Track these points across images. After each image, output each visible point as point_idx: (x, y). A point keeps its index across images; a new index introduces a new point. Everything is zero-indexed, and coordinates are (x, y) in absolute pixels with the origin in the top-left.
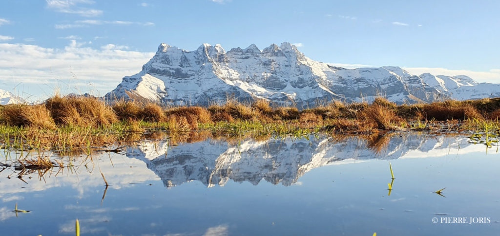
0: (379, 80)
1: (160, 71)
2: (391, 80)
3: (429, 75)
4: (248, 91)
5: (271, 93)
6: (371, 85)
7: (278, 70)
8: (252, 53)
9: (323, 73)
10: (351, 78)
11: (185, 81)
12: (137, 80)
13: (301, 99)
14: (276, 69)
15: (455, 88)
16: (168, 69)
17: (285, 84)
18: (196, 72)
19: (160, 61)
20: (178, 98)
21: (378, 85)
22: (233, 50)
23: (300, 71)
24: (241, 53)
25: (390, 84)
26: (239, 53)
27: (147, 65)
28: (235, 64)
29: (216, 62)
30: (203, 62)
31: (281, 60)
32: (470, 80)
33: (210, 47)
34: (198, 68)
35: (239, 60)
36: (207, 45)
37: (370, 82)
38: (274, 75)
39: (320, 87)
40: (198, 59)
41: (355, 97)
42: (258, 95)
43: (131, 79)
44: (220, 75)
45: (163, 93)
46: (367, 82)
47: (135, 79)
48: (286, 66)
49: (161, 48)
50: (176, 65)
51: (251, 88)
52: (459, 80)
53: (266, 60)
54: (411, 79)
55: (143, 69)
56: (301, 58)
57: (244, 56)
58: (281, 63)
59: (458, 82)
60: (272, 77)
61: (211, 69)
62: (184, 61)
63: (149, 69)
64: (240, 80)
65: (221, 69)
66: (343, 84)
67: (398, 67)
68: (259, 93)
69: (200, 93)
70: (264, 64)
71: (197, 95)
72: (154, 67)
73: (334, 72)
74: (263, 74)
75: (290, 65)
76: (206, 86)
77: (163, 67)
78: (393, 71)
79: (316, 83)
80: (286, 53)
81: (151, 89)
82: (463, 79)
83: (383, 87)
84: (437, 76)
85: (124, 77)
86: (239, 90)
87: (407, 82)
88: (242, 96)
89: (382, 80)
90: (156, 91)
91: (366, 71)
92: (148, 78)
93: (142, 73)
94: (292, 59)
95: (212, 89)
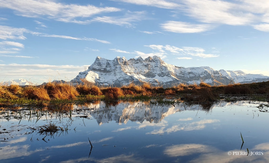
0: (199, 73)
1: (97, 69)
2: (205, 73)
3: (223, 70)
4: (137, 78)
5: (148, 79)
6: (196, 75)
8: (140, 61)
9: (173, 70)
10: (186, 72)
11: (108, 74)
13: (163, 82)
14: (151, 68)
15: (236, 77)
16: (100, 68)
17: (155, 75)
18: (113, 69)
19: (97, 65)
20: (105, 82)
21: (199, 75)
22: (131, 59)
23: (162, 69)
25: (205, 75)
26: (133, 61)
27: (90, 66)
28: (132, 66)
29: (123, 65)
30: (117, 65)
32: (243, 73)
33: (120, 58)
35: (133, 64)
36: (118, 57)
38: (150, 71)
39: (171, 76)
40: (114, 64)
41: (188, 81)
42: (143, 80)
43: (83, 73)
44: (125, 71)
45: (98, 79)
46: (194, 74)
47: (85, 73)
48: (155, 67)
49: (97, 59)
50: (104, 66)
51: (139, 77)
52: (238, 73)
53: (146, 64)
54: (215, 72)
55: (89, 68)
56: (162, 63)
57: (136, 62)
58: (153, 65)
59: (237, 73)
61: (121, 68)
62: (108, 64)
63: (92, 69)
64: (134, 73)
65: (125, 68)
66: (183, 75)
67: (208, 67)
68: (143, 79)
69: (116, 79)
70: (145, 66)
71: (114, 80)
72: (94, 67)
73: (178, 69)
74: (145, 71)
75: (157, 66)
76: (118, 77)
77: (98, 68)
78: (206, 69)
79: (170, 74)
80: (155, 60)
81: (93, 78)
82: (239, 72)
83: (201, 76)
84: (227, 71)
85: (80, 72)
86: (133, 78)
87: (213, 74)
88: (135, 80)
89: (201, 73)
90: (95, 79)
91: (193, 69)
92: (91, 73)
93: (88, 71)
94: (158, 63)
95: (121, 77)
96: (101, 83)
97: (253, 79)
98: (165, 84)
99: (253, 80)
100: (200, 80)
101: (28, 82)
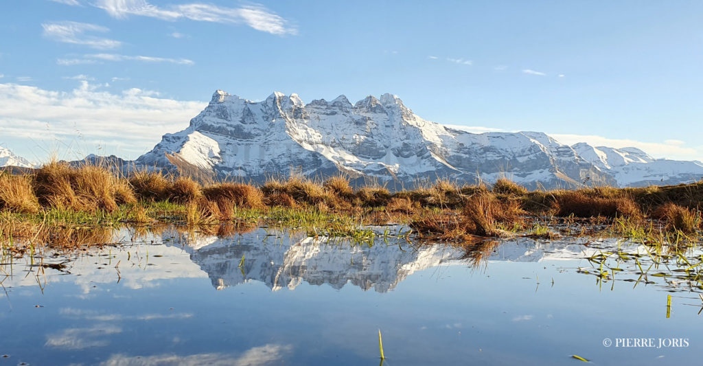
0: (515, 151)
1: (213, 128)
2: (533, 151)
3: (585, 145)
4: (332, 160)
5: (364, 162)
6: (504, 156)
7: (375, 132)
9: (437, 138)
10: (476, 146)
11: (247, 142)
12: (182, 140)
13: (406, 174)
14: (373, 131)
15: (622, 165)
16: (225, 125)
17: (384, 151)
18: (263, 131)
19: (215, 114)
20: (237, 166)
21: (514, 157)
22: (315, 102)
23: (405, 133)
24: (326, 107)
25: (531, 156)
26: (322, 107)
27: (196, 119)
28: (317, 121)
29: (291, 118)
30: (273, 117)
31: (380, 118)
32: (643, 155)
33: (283, 97)
34: (265, 125)
35: (322, 117)
36: (279, 94)
37: (503, 153)
38: (370, 139)
39: (432, 156)
40: (266, 113)
41: (482, 173)
42: (347, 166)
43: (174, 138)
44: (296, 136)
45: (217, 158)
46: (499, 153)
47: (179, 138)
48: (386, 126)
49: (217, 96)
50: (236, 121)
51: (337, 155)
52: (628, 154)
53: (361, 117)
54: (559, 150)
55: (191, 124)
56: (408, 116)
57: (329, 111)
58: (380, 123)
59: (626, 156)
60: (367, 141)
61: (283, 127)
62: (247, 115)
64: (322, 144)
65: (297, 129)
66: (466, 154)
67: (543, 134)
68: (347, 162)
69: (267, 159)
70: (357, 123)
71: (262, 163)
72: (206, 122)
73: (453, 137)
74: (354, 137)
75: (393, 126)
76: (276, 152)
78: (535, 138)
79: (427, 150)
80: (386, 108)
81: (201, 152)
82: (633, 152)
83: (520, 160)
84: (596, 148)
85: (164, 134)
86: (321, 158)
87: (554, 154)
88: (324, 165)
89: (520, 150)
90: (207, 155)
91: (498, 137)
92: (196, 137)
93: (189, 130)
94: (396, 118)
95: (283, 154)
96: (225, 168)
97: (672, 176)
98: (411, 180)
99: (671, 178)
100: (516, 171)
101: (15, 158)
